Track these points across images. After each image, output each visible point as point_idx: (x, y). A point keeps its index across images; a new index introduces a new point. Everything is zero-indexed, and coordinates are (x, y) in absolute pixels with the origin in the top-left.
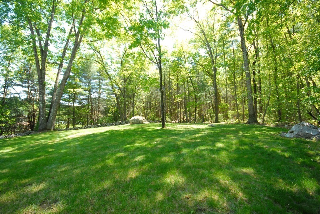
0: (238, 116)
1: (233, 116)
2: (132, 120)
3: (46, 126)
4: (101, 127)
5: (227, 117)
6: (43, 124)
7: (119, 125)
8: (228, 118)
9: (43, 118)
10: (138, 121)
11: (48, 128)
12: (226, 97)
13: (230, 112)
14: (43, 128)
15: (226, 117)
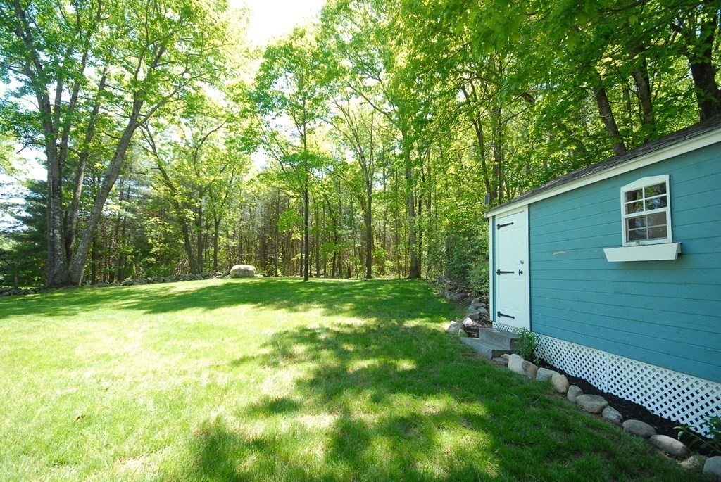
0: (398, 269)
1: (393, 270)
2: (236, 271)
3: (69, 277)
4: (153, 283)
5: (384, 270)
6: (63, 272)
7: (191, 280)
8: (385, 273)
9: (62, 262)
10: (246, 272)
11: (74, 281)
12: (383, 237)
13: (389, 263)
14: (64, 280)
15: (382, 271)
